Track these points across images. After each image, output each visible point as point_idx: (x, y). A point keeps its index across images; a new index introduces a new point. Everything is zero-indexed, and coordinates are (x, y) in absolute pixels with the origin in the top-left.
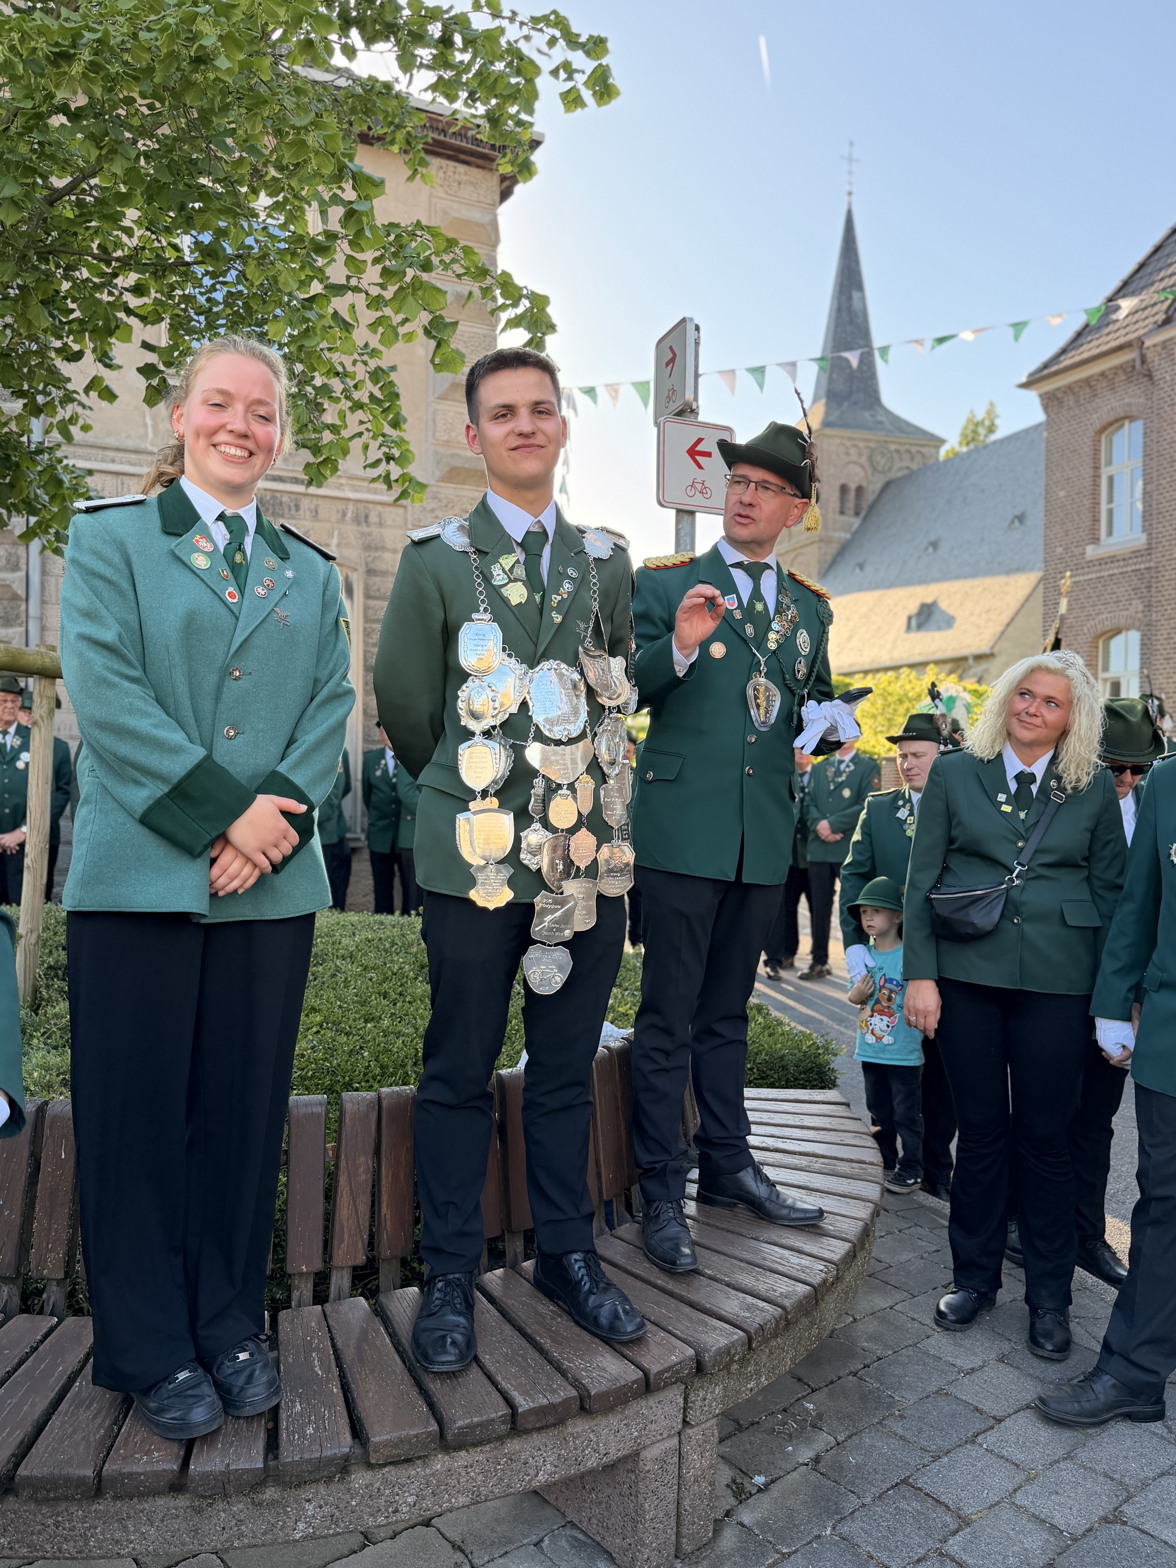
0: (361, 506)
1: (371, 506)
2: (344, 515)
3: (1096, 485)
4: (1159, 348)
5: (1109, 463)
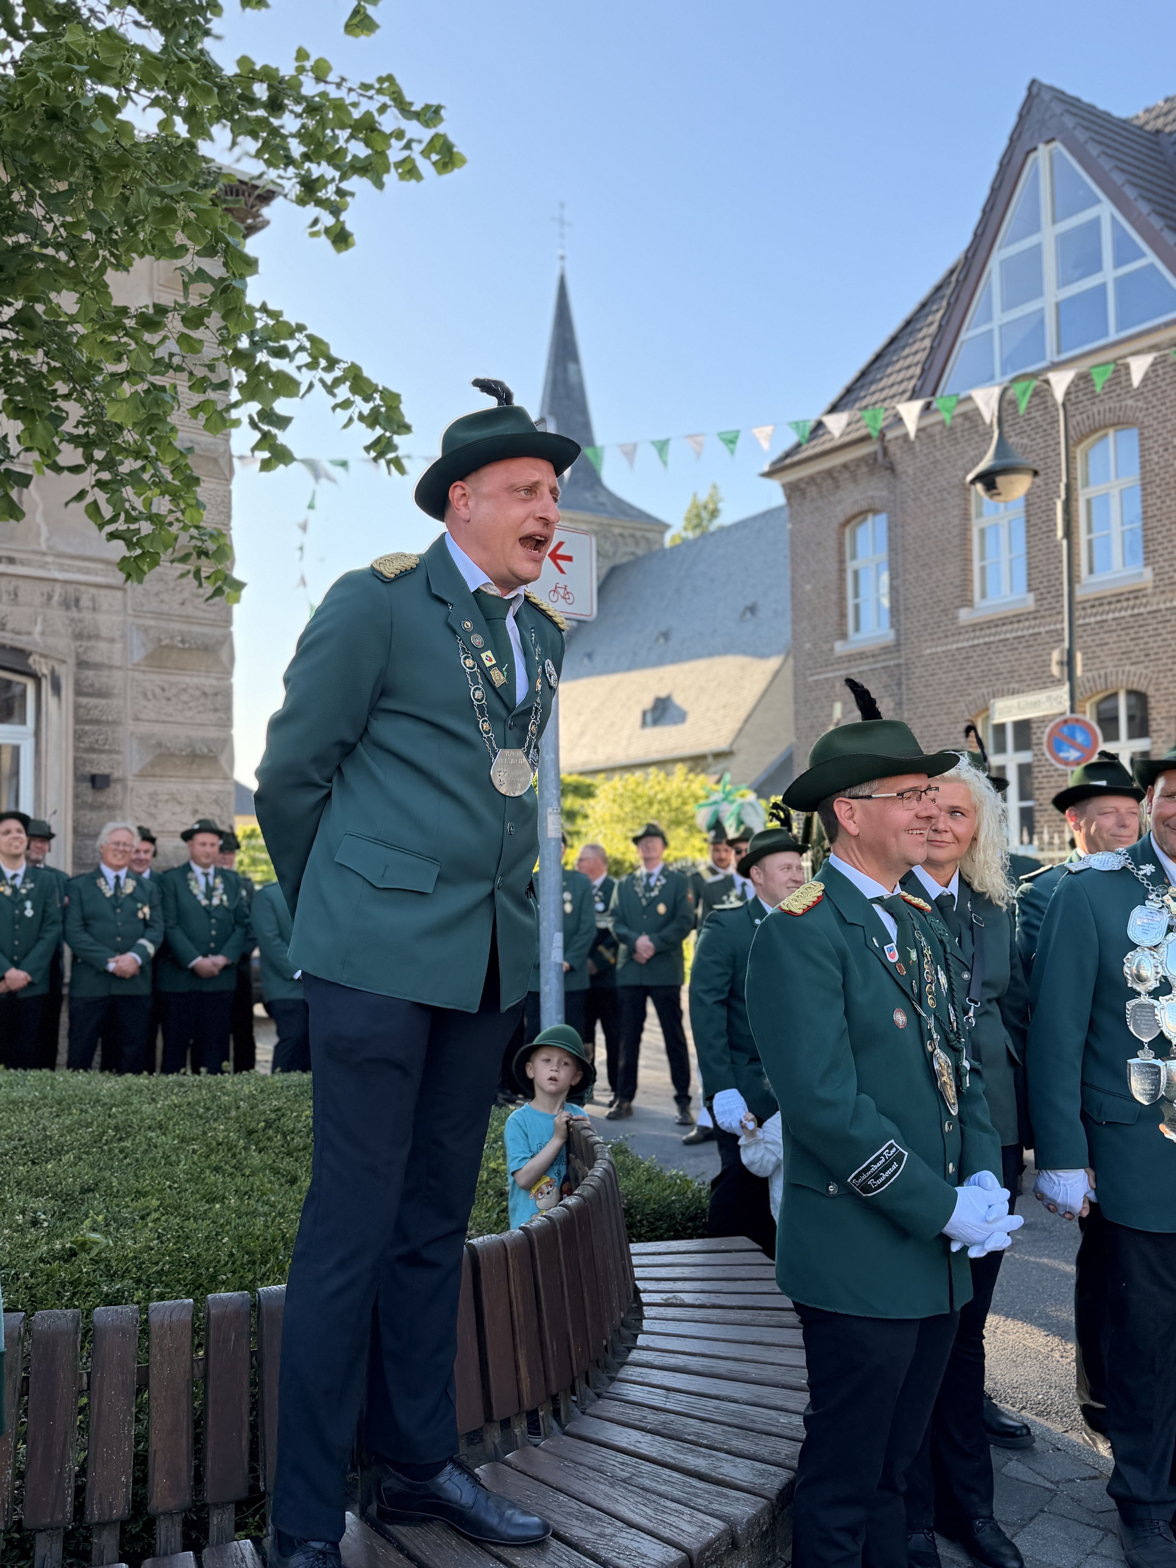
0: (70, 588)
1: (82, 588)
2: (50, 597)
3: (842, 579)
4: (900, 441)
5: (854, 556)
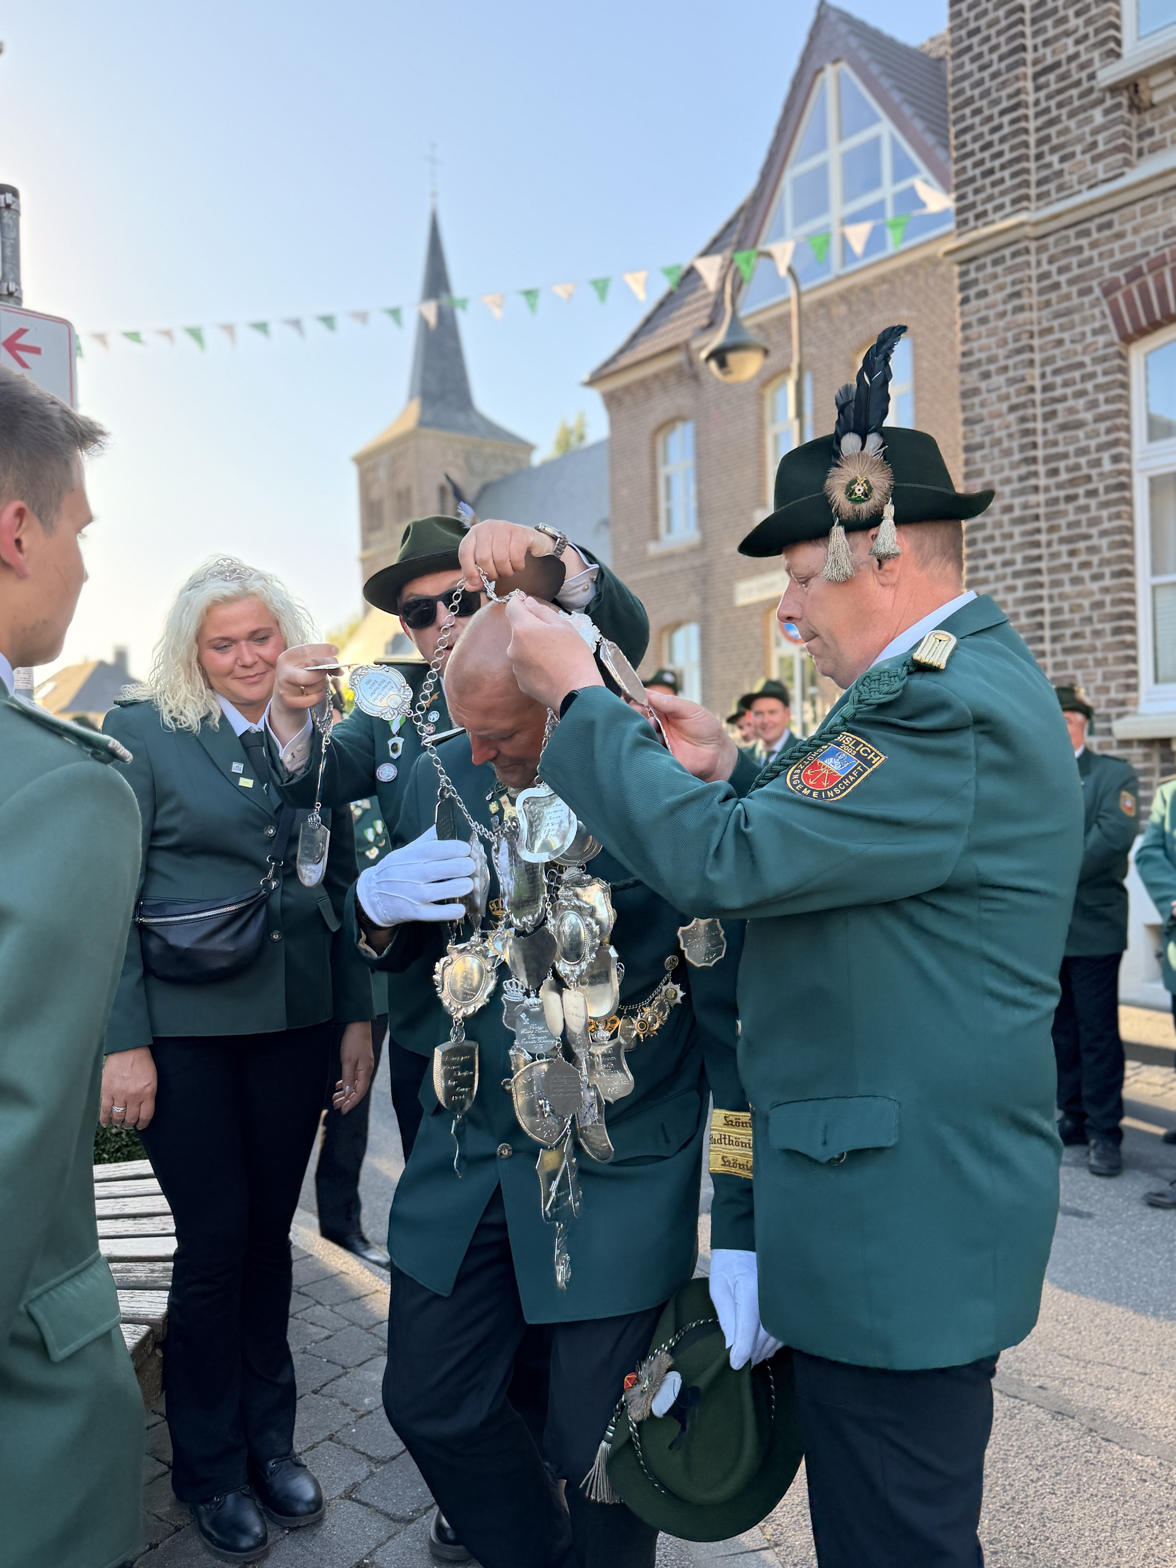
3: (656, 484)
5: (668, 463)
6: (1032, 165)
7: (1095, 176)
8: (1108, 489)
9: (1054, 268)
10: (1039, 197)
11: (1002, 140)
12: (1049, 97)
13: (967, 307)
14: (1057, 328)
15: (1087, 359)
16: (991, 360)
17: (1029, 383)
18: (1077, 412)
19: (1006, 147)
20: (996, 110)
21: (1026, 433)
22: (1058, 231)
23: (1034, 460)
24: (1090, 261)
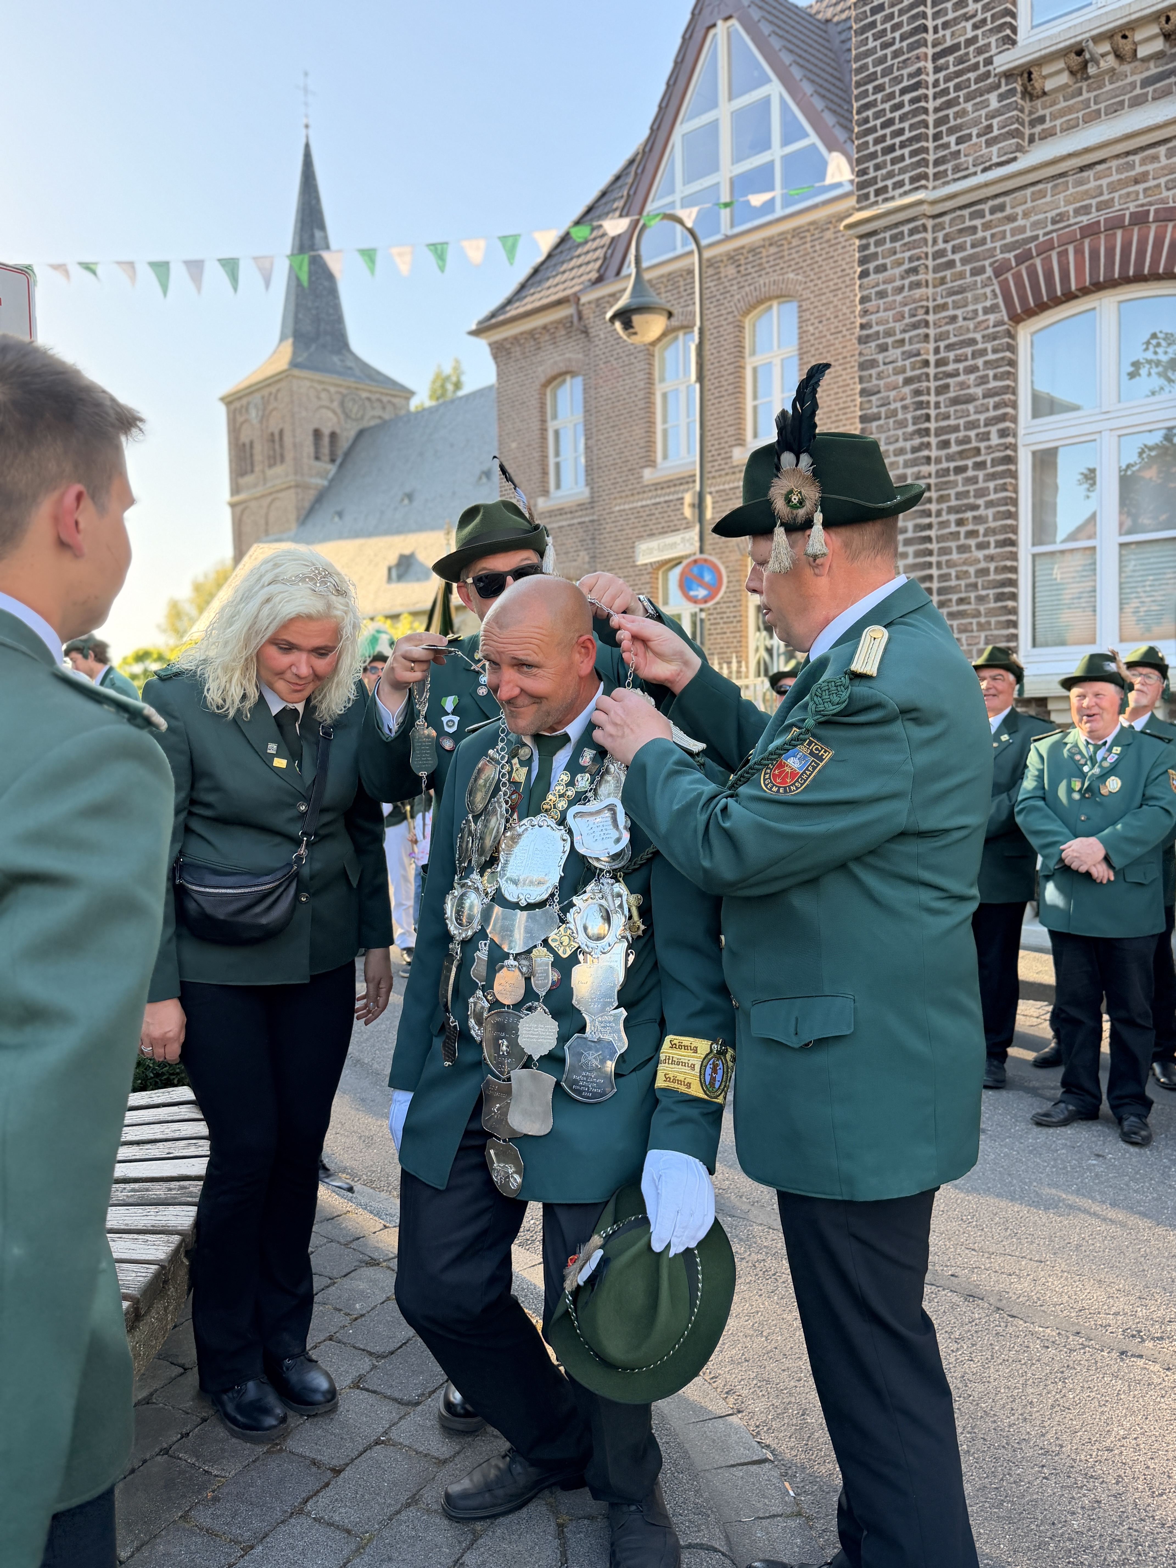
3: (544, 438)
4: (593, 306)
5: (554, 417)
6: (931, 145)
7: (991, 159)
8: (995, 462)
9: (949, 246)
10: (937, 176)
11: (902, 119)
12: (947, 79)
13: (865, 280)
14: (950, 306)
15: (978, 337)
16: (889, 333)
17: (924, 357)
18: (969, 387)
19: (906, 125)
20: (897, 88)
21: (920, 405)
22: (954, 210)
23: (927, 432)
24: (983, 241)
